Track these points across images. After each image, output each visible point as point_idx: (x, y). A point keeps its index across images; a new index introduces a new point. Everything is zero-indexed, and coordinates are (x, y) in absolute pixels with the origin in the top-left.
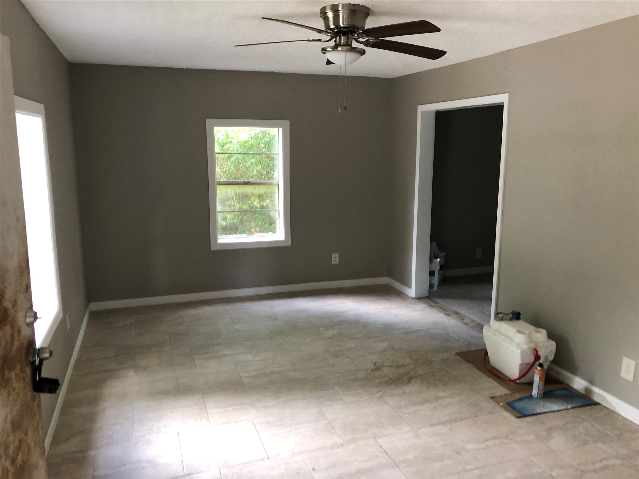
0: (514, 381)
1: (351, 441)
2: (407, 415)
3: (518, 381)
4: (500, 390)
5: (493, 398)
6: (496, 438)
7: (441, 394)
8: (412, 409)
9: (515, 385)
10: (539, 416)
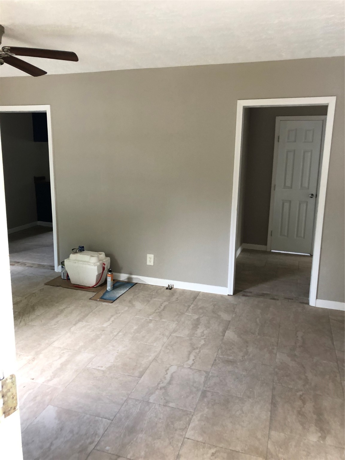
0: (93, 287)
1: (37, 354)
2: (54, 326)
3: (95, 287)
4: (91, 294)
5: (90, 299)
6: (112, 316)
7: (61, 308)
8: (53, 322)
9: (94, 288)
10: (119, 298)
